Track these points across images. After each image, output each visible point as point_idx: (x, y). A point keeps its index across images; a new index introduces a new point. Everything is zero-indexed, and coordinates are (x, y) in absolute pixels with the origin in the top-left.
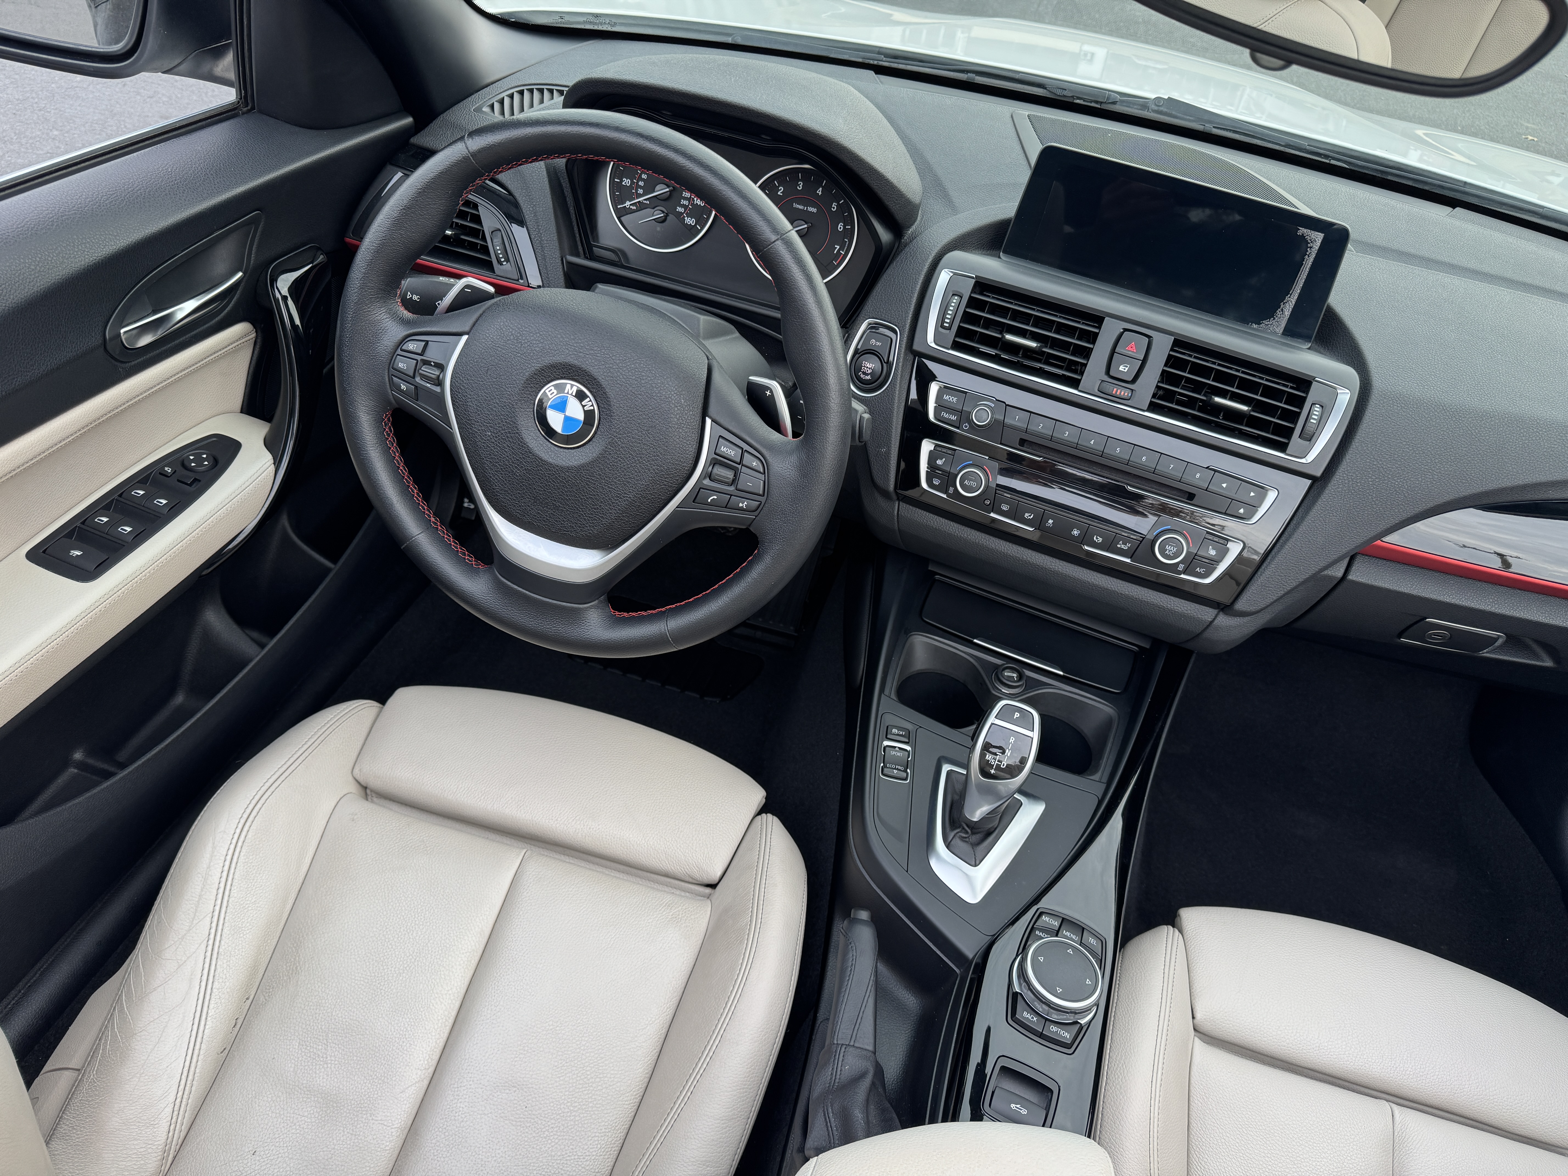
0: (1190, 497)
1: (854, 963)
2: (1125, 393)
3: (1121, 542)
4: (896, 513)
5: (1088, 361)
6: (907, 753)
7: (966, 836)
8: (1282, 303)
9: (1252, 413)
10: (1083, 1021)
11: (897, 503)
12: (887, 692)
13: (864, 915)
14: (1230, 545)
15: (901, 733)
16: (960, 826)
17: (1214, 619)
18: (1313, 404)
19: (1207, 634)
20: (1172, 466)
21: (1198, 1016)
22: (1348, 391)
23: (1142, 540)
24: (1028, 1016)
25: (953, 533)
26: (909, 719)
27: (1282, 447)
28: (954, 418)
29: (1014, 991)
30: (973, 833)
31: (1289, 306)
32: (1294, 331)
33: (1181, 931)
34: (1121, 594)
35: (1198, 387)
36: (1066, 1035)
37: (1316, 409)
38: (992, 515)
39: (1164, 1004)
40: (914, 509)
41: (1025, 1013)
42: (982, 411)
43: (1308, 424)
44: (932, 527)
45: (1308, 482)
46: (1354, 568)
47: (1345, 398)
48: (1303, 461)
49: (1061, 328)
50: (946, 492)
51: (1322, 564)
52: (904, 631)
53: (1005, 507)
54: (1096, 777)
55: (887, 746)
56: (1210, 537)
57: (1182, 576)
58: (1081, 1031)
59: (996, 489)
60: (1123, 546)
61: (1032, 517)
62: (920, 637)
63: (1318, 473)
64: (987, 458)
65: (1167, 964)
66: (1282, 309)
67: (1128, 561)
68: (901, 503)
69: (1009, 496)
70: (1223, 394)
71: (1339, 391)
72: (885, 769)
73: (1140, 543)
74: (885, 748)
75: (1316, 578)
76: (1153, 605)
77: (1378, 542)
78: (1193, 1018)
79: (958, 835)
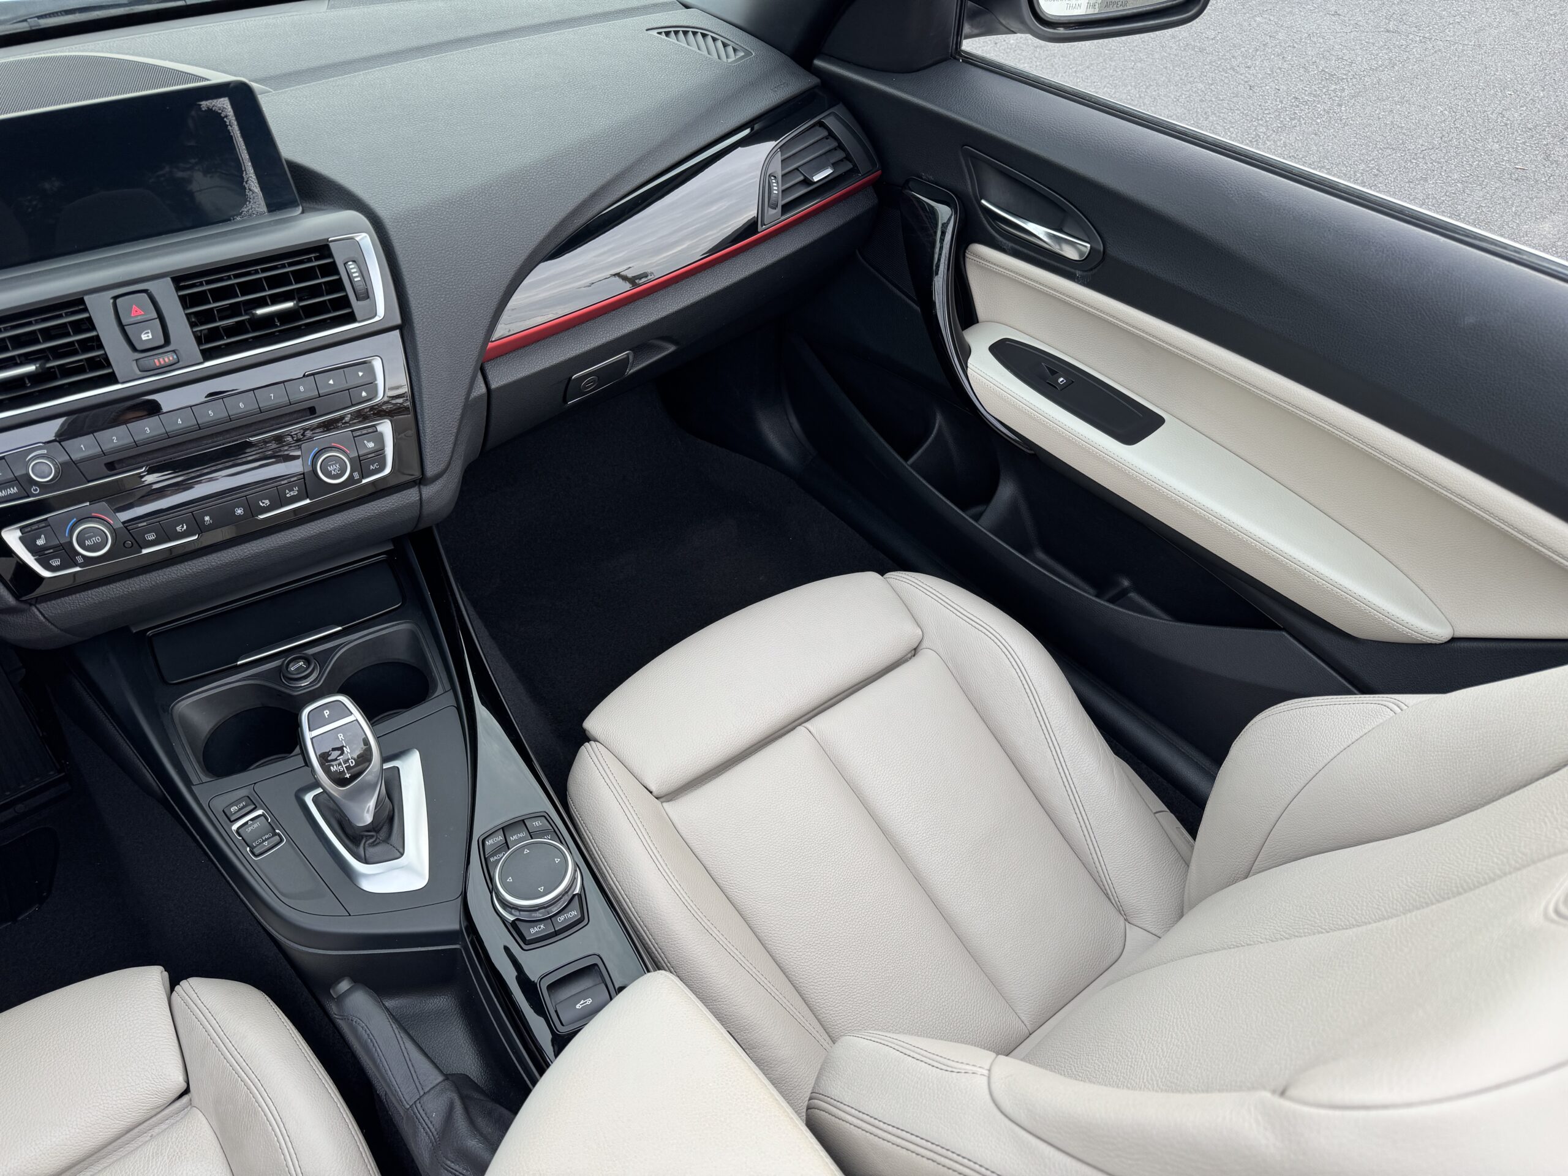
0: (312, 411)
1: (369, 1032)
2: (169, 358)
3: (287, 491)
4: (42, 618)
5: (104, 349)
6: (263, 817)
7: (374, 839)
8: (244, 183)
9: (301, 304)
10: (577, 891)
11: (34, 609)
12: (194, 779)
13: (344, 985)
14: (380, 428)
15: (241, 805)
16: (362, 837)
17: (421, 495)
18: (345, 264)
19: (427, 510)
20: (272, 395)
21: (653, 788)
22: (364, 234)
23: (304, 476)
24: (536, 929)
25: (121, 594)
26: (237, 785)
27: (351, 318)
28: (14, 490)
29: (511, 922)
30: (377, 832)
31: (253, 182)
32: (277, 202)
33: (596, 740)
34: (328, 531)
35: (234, 310)
36: (573, 914)
37: (351, 267)
38: (145, 551)
39: (624, 807)
40: (59, 601)
41: (532, 931)
42: (37, 467)
43: (356, 285)
44: (95, 603)
45: (397, 333)
46: (490, 377)
47: (366, 240)
48: (376, 319)
49: (48, 334)
50: (76, 565)
51: (463, 392)
52: (159, 712)
53: (151, 537)
54: (440, 690)
55: (238, 828)
56: (358, 433)
57: (364, 481)
58: (581, 898)
59: (126, 527)
60: (292, 493)
61: (185, 527)
62: (180, 704)
63: (397, 320)
64: (88, 504)
65: (605, 775)
66: (250, 189)
67: (308, 501)
68: (38, 606)
69: (145, 524)
70: (262, 303)
71: (357, 239)
72: (255, 850)
73: (305, 480)
74: (237, 832)
75: (469, 406)
76: (362, 520)
77: (490, 345)
78: (651, 792)
79: (367, 845)
